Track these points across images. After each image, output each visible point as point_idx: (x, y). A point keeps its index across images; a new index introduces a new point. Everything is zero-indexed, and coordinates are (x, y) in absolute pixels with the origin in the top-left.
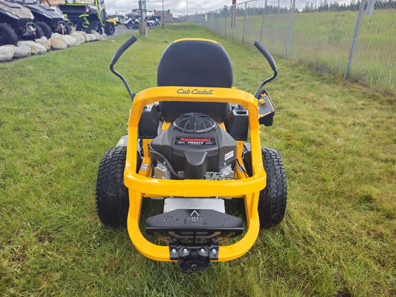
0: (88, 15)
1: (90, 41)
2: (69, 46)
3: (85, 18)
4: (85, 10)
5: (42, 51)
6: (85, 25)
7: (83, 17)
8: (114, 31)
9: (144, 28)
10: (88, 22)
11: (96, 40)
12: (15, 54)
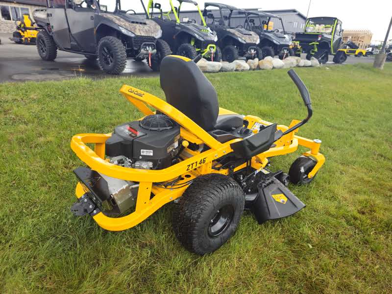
0: (318, 43)
1: (304, 66)
2: (274, 68)
3: (315, 45)
4: (318, 38)
5: (245, 69)
6: (313, 52)
7: (314, 44)
8: (345, 60)
9: (381, 60)
10: (316, 50)
11: (311, 66)
12: (222, 68)
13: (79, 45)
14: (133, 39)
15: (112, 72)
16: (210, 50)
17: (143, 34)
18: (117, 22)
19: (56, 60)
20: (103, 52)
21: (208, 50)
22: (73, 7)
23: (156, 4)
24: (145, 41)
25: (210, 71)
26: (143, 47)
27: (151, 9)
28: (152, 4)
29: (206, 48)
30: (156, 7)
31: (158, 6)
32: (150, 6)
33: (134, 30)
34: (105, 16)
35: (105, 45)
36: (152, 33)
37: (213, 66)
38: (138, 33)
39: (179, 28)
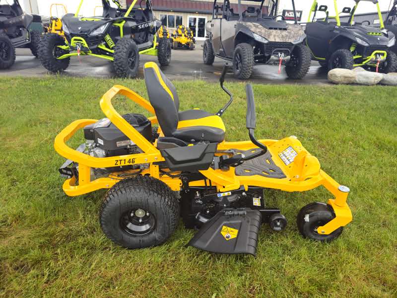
13: (224, 51)
14: (265, 45)
15: (239, 77)
16: (376, 58)
17: (278, 40)
18: (253, 29)
19: (214, 64)
20: (237, 58)
21: (373, 56)
22: (227, 18)
23: (322, 6)
24: (276, 47)
25: (362, 82)
26: (274, 54)
27: (314, 12)
28: (317, 6)
29: (370, 55)
30: (320, 9)
31: (324, 8)
32: (314, 9)
33: (269, 36)
34: (244, 24)
35: (238, 51)
36: (289, 38)
37: (367, 78)
38: (272, 39)
39: (338, 32)
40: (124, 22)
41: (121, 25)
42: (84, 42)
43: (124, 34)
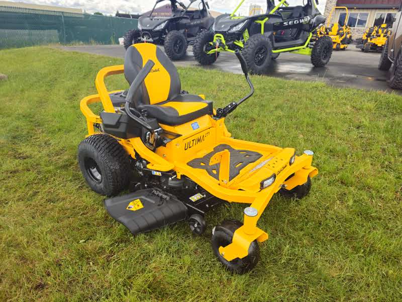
40: (267, 19)
41: (262, 23)
42: (222, 38)
43: (265, 31)
